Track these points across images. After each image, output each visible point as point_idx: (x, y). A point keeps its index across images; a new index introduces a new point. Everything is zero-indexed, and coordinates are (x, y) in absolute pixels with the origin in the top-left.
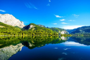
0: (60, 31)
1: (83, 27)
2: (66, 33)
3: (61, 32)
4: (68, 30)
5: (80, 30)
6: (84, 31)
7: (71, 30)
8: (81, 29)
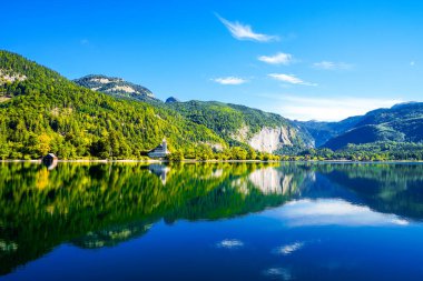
0: (244, 130)
1: (401, 110)
2: (287, 142)
3: (249, 137)
4: (312, 123)
5: (382, 127)
6: (403, 135)
7: (330, 124)
8: (387, 119)
